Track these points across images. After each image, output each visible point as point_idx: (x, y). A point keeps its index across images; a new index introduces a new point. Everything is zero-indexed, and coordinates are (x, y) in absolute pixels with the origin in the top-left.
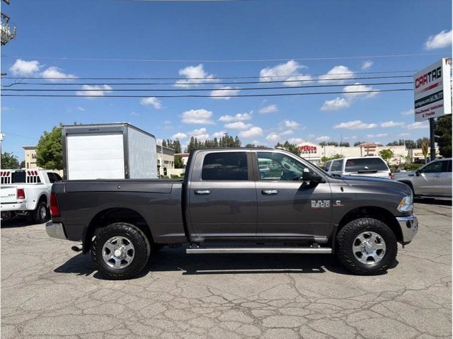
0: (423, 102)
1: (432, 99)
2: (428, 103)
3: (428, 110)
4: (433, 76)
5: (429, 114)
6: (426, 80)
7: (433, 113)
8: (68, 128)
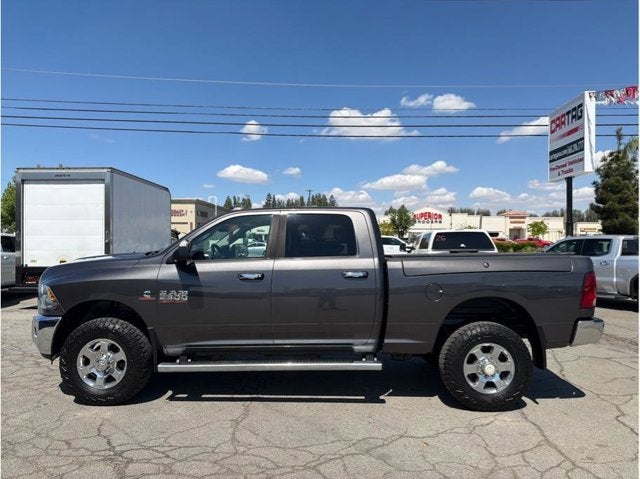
0: (559, 154)
1: (570, 150)
2: (565, 156)
3: (565, 166)
4: (573, 117)
5: (566, 172)
6: (563, 123)
7: (571, 171)
8: (26, 171)
